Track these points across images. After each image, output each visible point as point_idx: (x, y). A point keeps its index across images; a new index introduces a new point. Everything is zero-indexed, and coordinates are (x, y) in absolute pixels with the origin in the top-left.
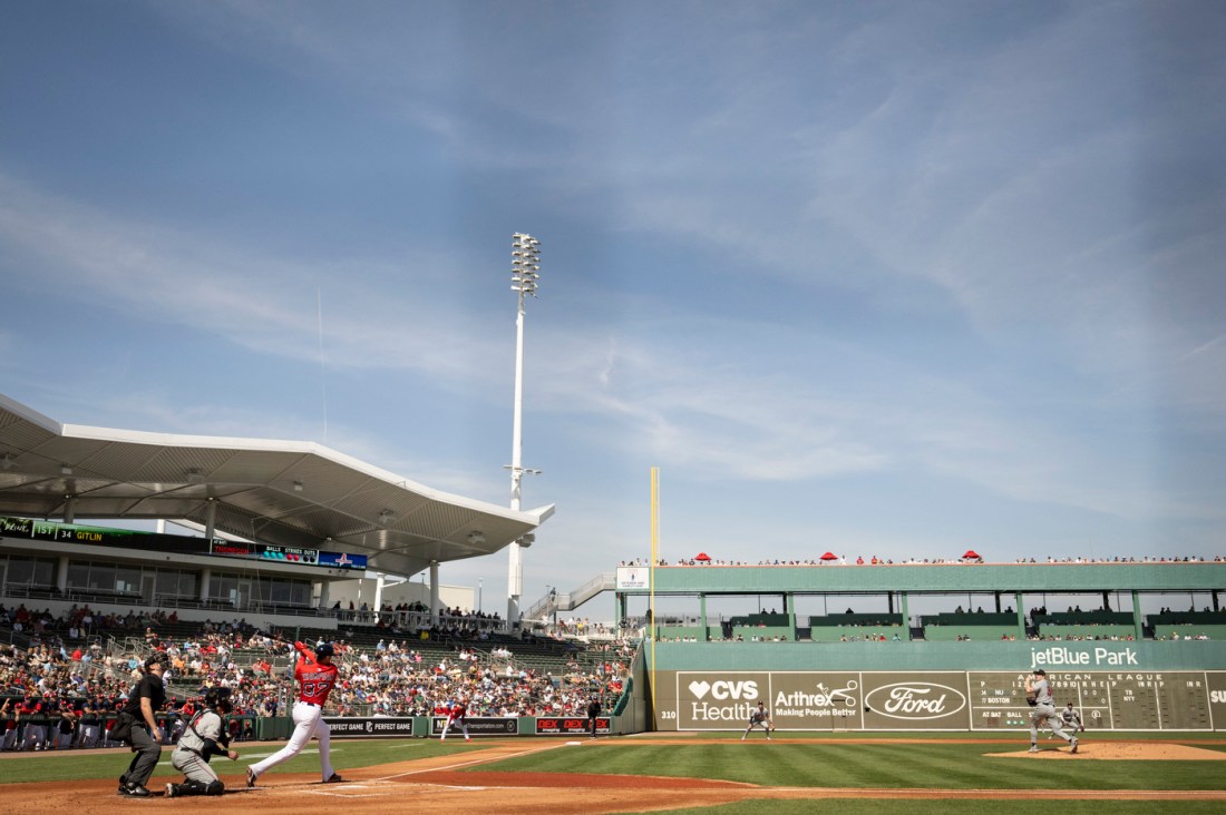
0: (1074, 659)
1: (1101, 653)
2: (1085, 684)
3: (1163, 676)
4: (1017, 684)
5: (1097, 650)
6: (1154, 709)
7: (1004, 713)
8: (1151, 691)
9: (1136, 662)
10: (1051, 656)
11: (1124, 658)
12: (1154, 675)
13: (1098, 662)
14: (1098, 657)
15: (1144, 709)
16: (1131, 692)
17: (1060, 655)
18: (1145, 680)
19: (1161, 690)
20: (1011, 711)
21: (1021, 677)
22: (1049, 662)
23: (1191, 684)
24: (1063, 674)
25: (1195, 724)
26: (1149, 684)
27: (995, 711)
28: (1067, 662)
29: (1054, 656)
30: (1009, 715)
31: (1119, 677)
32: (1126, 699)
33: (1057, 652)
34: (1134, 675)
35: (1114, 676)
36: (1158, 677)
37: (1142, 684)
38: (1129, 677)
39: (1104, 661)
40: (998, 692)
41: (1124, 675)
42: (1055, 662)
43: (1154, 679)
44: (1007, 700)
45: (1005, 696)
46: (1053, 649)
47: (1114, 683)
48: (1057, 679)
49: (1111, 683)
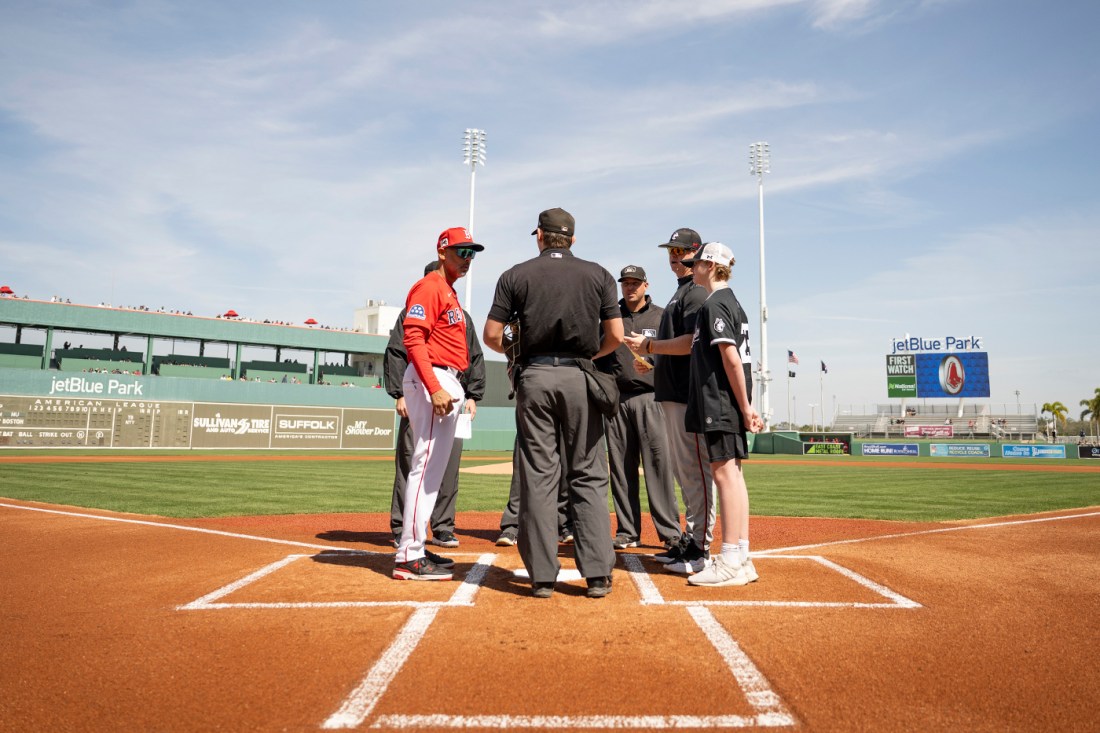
0: (89, 388)
1: (114, 384)
2: (95, 409)
3: (161, 405)
4: (33, 407)
5: (111, 382)
6: (148, 431)
7: (16, 433)
8: (149, 416)
9: (141, 393)
10: (69, 385)
11: (132, 390)
12: (154, 404)
13: (109, 392)
14: (110, 387)
15: (140, 431)
16: (132, 417)
17: (78, 385)
18: (146, 408)
19: (157, 416)
20: (23, 431)
21: (38, 402)
22: (67, 390)
23: (181, 412)
24: (78, 401)
25: (178, 443)
26: (149, 411)
27: (7, 431)
28: (83, 391)
29: (72, 384)
30: (21, 434)
31: (125, 405)
32: (127, 422)
33: (76, 382)
34: (137, 404)
35: (121, 404)
36: (157, 406)
37: (143, 411)
38: (134, 405)
39: (115, 391)
40: (14, 414)
41: (130, 404)
42: (72, 390)
43: (154, 407)
44: (21, 421)
45: (20, 417)
46: (73, 379)
47: (120, 410)
48: (72, 404)
49: (117, 410)
